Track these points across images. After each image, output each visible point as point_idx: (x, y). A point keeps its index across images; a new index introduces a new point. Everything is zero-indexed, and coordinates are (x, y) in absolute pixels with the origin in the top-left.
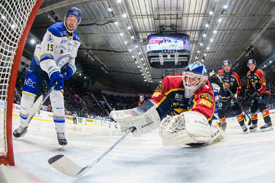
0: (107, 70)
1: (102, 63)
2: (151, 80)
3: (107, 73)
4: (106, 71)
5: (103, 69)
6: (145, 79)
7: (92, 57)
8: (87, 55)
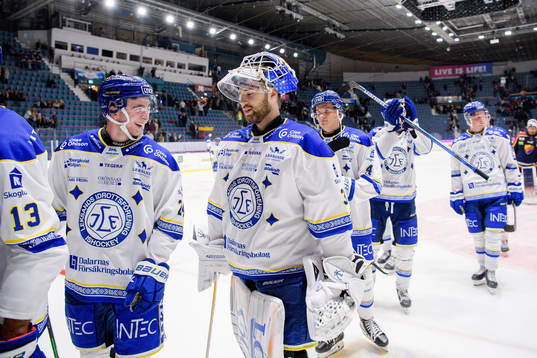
0: (341, 31)
1: (325, 18)
2: (454, 37)
3: (343, 36)
4: (338, 35)
5: (330, 31)
6: (438, 37)
7: (297, 12)
8: (282, 12)
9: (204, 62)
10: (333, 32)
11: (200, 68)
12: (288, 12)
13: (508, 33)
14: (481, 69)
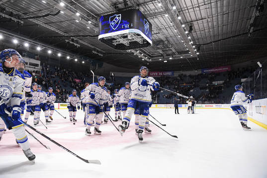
0: (101, 53)
1: (93, 47)
2: (149, 59)
3: (102, 55)
4: (99, 54)
5: (95, 52)
7: (77, 43)
8: (68, 42)
9: (39, 62)
10: (97, 53)
11: (37, 65)
12: (71, 42)
13: (171, 58)
14: (169, 73)
